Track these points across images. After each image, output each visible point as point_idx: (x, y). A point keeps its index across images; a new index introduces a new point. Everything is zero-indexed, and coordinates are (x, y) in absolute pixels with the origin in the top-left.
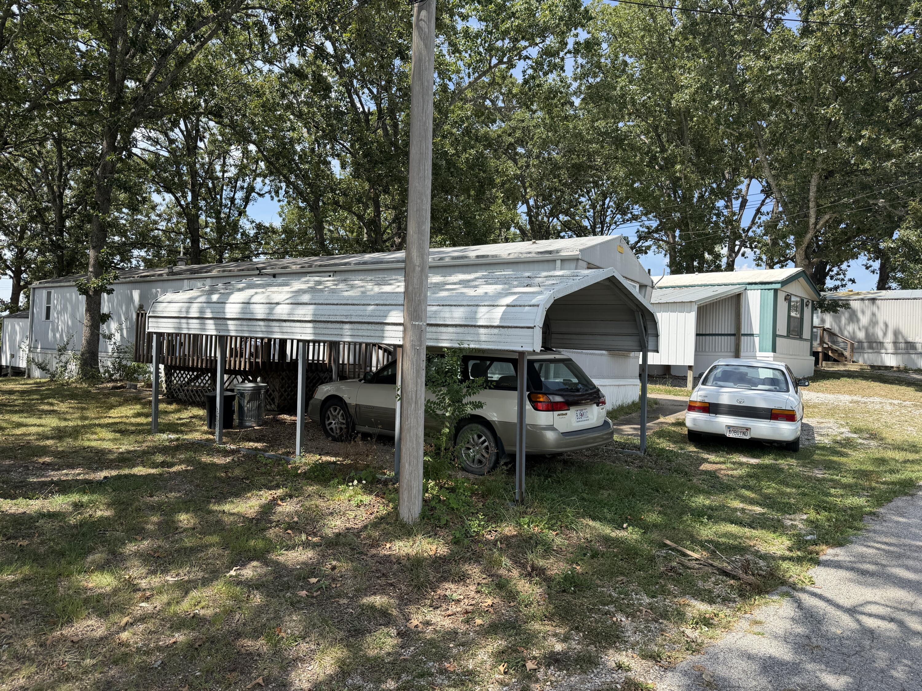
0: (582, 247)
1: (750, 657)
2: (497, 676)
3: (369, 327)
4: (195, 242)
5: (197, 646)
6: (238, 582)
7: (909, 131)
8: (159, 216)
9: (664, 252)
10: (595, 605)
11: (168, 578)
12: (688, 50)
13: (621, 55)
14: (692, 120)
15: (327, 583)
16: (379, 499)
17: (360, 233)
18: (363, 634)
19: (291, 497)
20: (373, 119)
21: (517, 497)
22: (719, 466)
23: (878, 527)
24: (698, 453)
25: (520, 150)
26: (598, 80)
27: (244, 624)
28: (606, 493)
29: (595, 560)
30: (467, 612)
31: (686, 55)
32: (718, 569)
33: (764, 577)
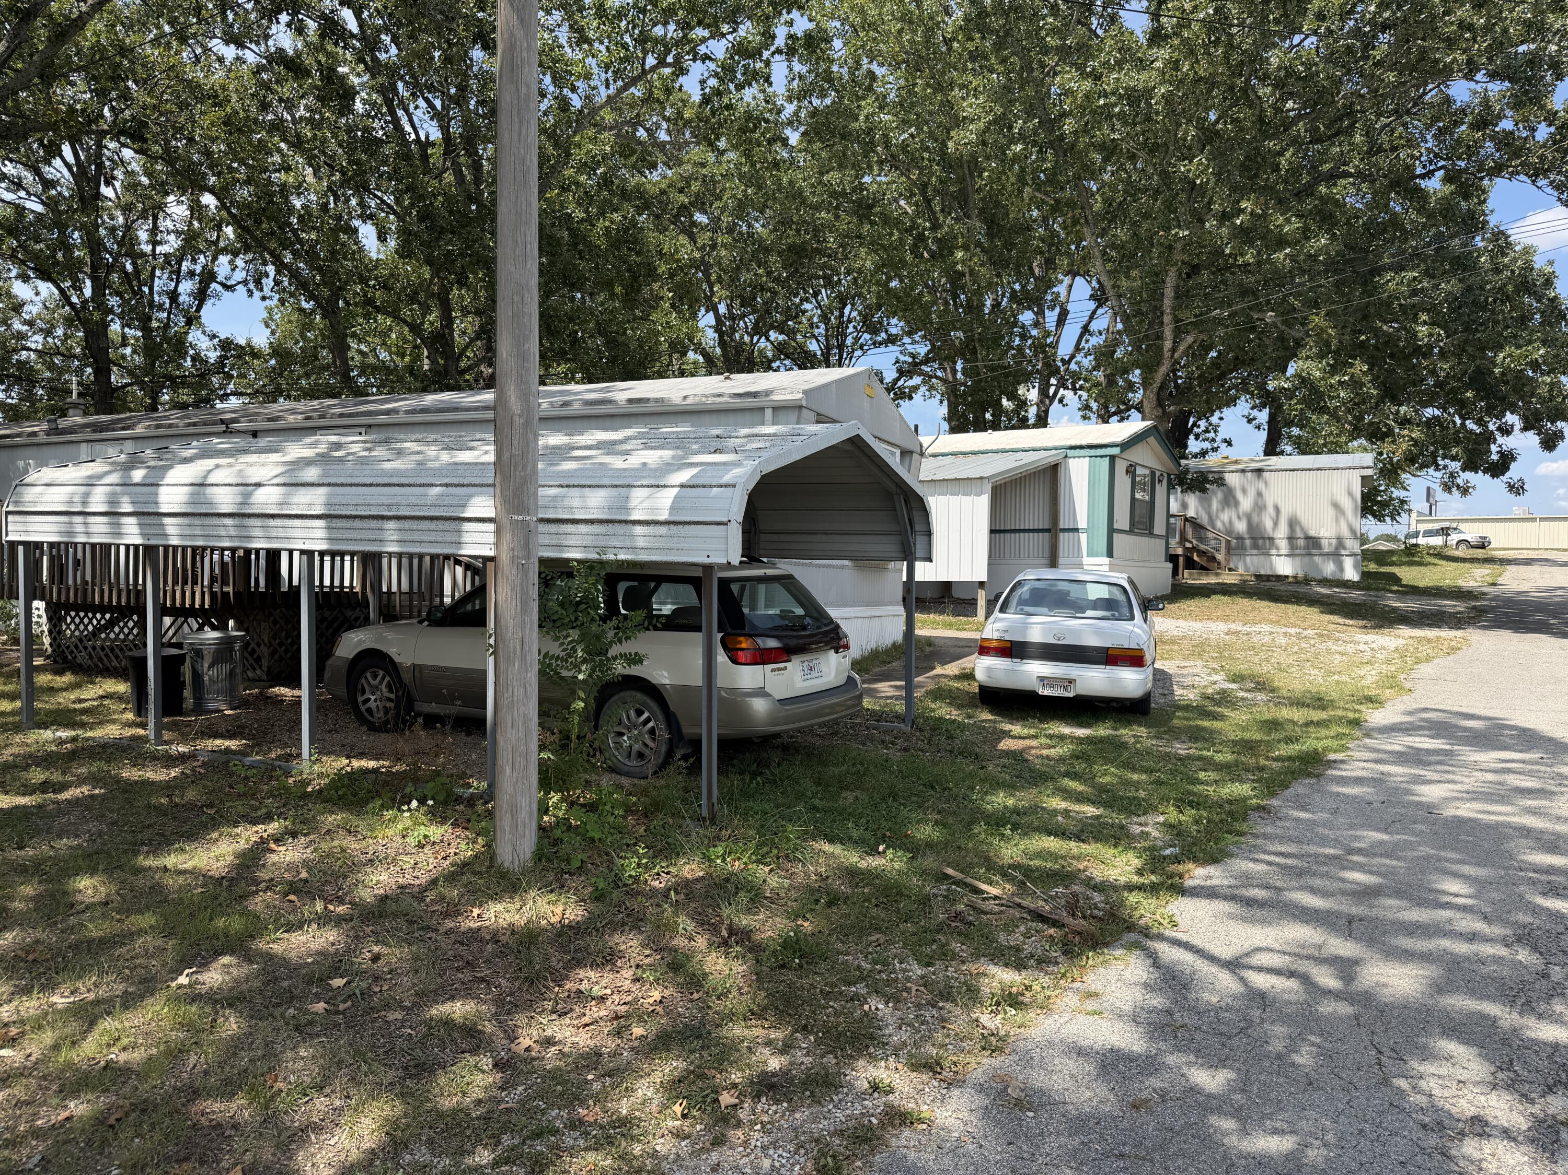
0: (806, 387)
1: (1081, 1052)
2: (670, 1123)
3: (433, 525)
4: (102, 372)
5: (112, 1121)
6: (193, 996)
7: (1309, 204)
8: (30, 323)
9: (939, 397)
10: (833, 985)
11: (56, 999)
12: (973, 58)
13: (865, 60)
14: (980, 176)
15: (364, 985)
16: (459, 831)
17: (417, 358)
18: (432, 1072)
19: (294, 835)
20: (435, 154)
21: (705, 812)
22: (1027, 742)
23: (1269, 830)
24: (995, 722)
25: (701, 218)
26: (828, 101)
27: (206, 1073)
28: (850, 796)
29: (834, 909)
30: (617, 1017)
31: (970, 66)
32: (1030, 912)
33: (1101, 919)
